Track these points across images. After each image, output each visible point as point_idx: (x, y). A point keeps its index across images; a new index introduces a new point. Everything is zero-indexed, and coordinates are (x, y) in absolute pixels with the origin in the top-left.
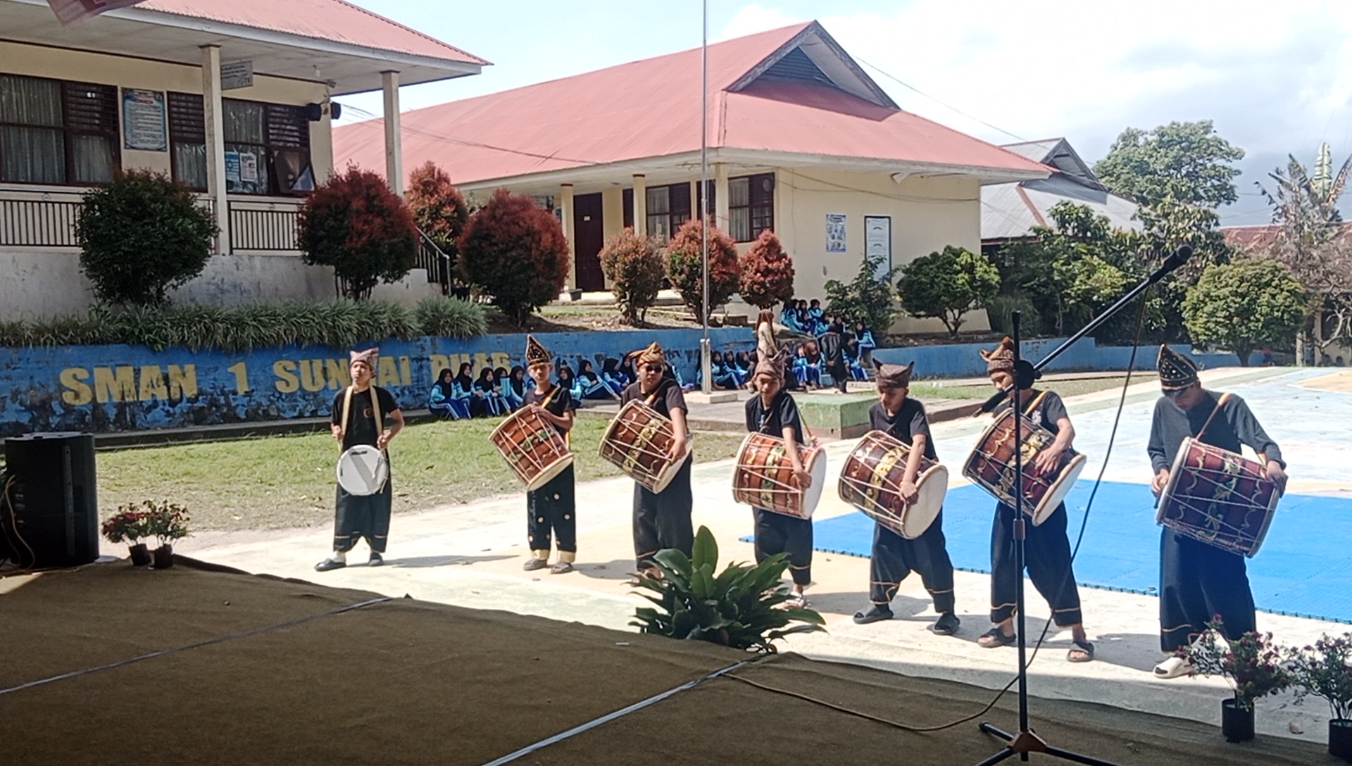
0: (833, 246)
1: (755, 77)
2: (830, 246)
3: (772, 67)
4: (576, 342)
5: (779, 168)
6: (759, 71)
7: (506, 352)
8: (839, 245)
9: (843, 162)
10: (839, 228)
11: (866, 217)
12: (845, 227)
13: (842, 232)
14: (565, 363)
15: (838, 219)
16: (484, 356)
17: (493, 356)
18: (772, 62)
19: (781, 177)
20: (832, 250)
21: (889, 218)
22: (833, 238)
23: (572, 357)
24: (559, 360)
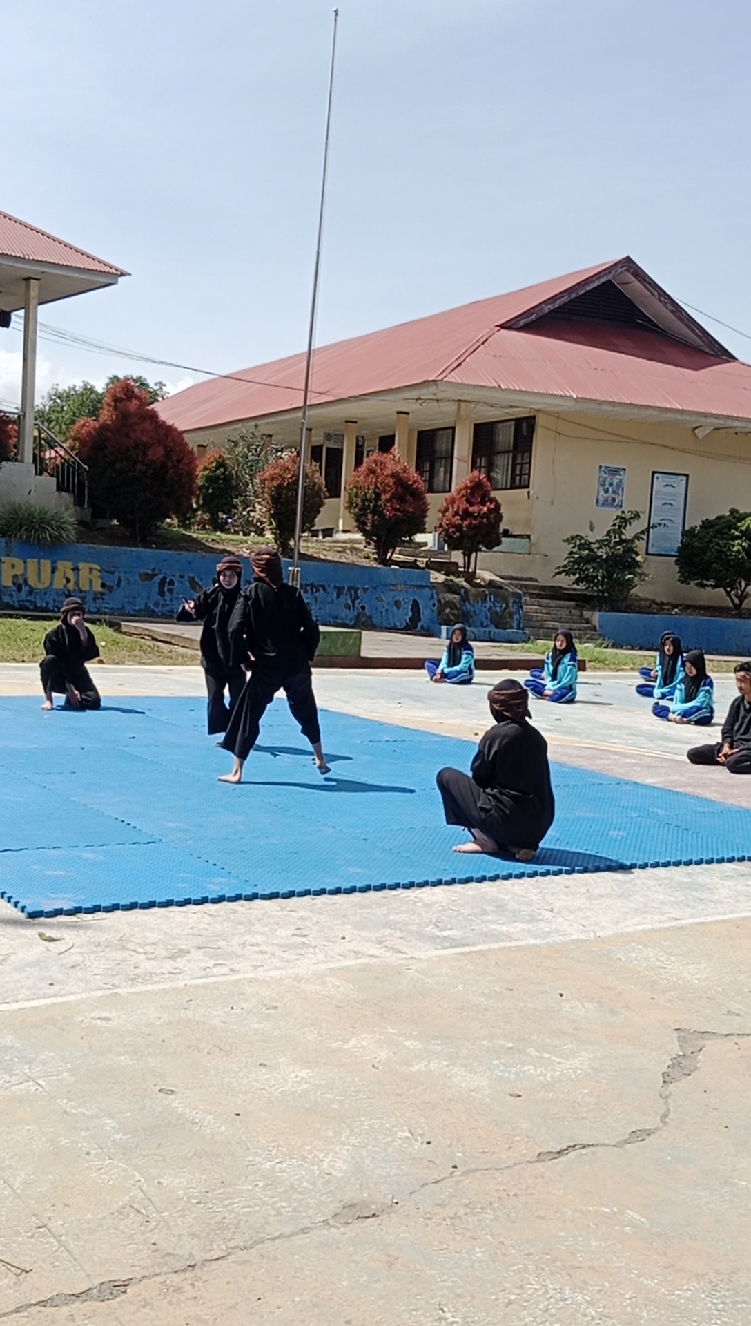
0: (606, 500)
1: (540, 314)
2: (601, 500)
3: (565, 304)
4: (190, 563)
5: (539, 410)
6: (547, 309)
7: (98, 564)
8: (614, 500)
9: (605, 407)
10: (615, 481)
11: (654, 473)
12: (624, 482)
13: (618, 486)
14: (172, 583)
15: (614, 472)
16: (69, 565)
17: (81, 565)
18: (565, 299)
19: (540, 421)
20: (603, 505)
21: (687, 476)
22: (607, 491)
23: (182, 577)
24: (165, 578)
